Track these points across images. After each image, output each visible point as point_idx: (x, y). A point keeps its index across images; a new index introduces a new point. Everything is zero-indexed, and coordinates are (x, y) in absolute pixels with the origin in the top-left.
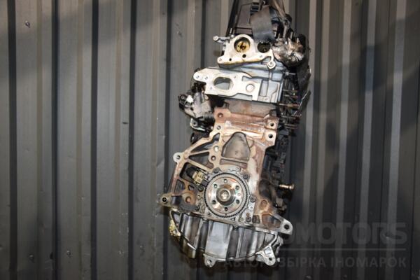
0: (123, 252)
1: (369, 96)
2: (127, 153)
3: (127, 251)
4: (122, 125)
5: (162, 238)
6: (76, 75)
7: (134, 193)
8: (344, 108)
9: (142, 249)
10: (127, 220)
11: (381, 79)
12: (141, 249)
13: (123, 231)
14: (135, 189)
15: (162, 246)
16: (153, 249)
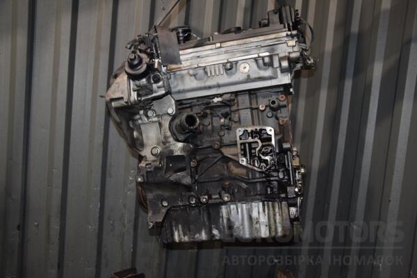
0: (93, 227)
1: (348, 84)
2: (103, 127)
3: (97, 226)
4: (99, 98)
5: (134, 216)
6: (53, 43)
7: (108, 168)
8: (323, 95)
9: (113, 225)
10: (99, 195)
11: (362, 68)
12: (111, 225)
13: (95, 206)
14: (108, 164)
15: (132, 223)
16: (124, 225)
